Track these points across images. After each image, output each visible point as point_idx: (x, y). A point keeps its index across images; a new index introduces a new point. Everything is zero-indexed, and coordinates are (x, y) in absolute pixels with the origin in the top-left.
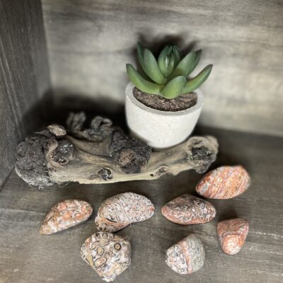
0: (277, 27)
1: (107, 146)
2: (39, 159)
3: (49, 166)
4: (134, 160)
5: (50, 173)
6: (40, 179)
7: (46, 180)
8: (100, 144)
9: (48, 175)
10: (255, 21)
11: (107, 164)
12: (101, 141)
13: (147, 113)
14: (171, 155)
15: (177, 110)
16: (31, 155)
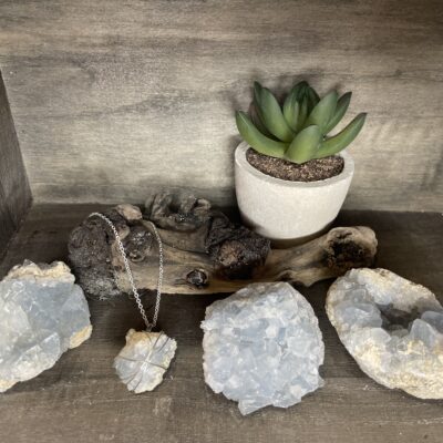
0: (358, 48)
1: (202, 238)
2: (101, 251)
3: (115, 263)
4: (242, 258)
5: (116, 274)
6: (102, 284)
7: (109, 285)
8: (193, 236)
9: (113, 277)
10: (326, 44)
11: (201, 264)
12: (194, 231)
13: (263, 182)
14: (301, 254)
15: (310, 180)
16: (90, 244)
